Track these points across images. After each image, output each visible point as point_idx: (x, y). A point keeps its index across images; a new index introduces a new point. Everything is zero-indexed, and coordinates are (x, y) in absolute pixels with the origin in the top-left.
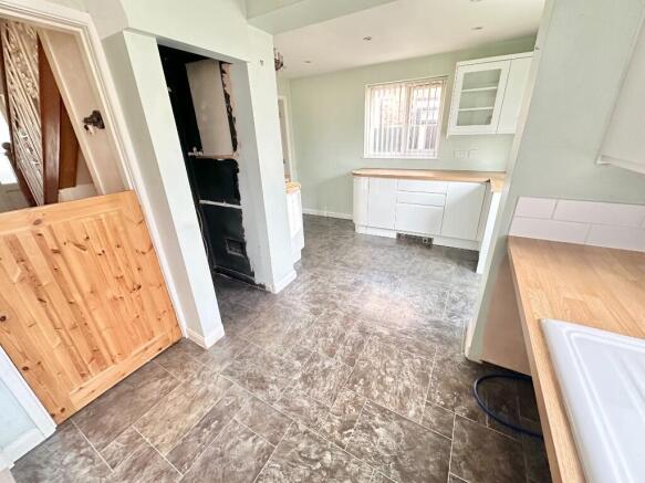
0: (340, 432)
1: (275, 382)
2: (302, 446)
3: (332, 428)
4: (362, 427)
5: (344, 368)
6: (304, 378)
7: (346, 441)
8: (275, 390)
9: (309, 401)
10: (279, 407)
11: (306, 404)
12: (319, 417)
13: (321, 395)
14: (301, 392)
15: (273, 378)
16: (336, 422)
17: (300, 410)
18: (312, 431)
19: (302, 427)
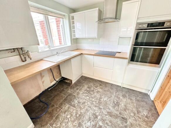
0: (85, 102)
1: (106, 115)
2: (93, 99)
3: (87, 102)
4: (80, 103)
5: (83, 121)
6: (97, 117)
7: (84, 100)
8: (105, 112)
9: (93, 109)
10: (101, 107)
11: (94, 108)
12: (90, 105)
13: (90, 111)
14: (96, 111)
15: (107, 117)
16: (86, 104)
17: (96, 106)
18: (92, 102)
19: (94, 103)
